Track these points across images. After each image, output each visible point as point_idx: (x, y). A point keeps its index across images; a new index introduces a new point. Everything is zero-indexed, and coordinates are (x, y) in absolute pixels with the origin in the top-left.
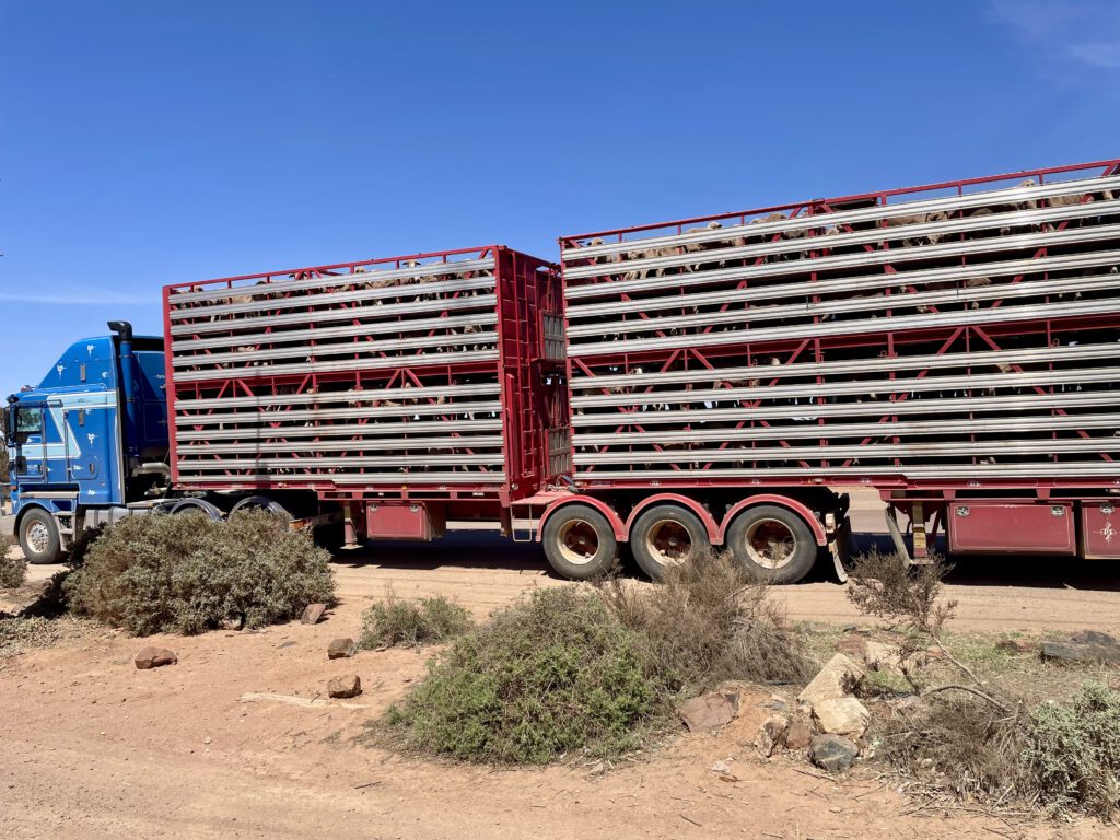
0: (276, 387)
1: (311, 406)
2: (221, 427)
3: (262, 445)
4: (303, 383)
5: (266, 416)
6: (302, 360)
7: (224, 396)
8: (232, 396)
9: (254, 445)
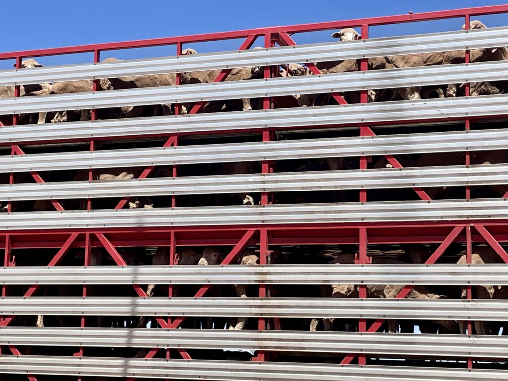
0: (178, 250)
1: (252, 291)
2: (39, 321)
3: (134, 362)
4: (238, 246)
5: (147, 305)
6: (234, 199)
7: (62, 263)
8: (80, 263)
9: (119, 361)
